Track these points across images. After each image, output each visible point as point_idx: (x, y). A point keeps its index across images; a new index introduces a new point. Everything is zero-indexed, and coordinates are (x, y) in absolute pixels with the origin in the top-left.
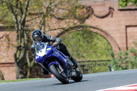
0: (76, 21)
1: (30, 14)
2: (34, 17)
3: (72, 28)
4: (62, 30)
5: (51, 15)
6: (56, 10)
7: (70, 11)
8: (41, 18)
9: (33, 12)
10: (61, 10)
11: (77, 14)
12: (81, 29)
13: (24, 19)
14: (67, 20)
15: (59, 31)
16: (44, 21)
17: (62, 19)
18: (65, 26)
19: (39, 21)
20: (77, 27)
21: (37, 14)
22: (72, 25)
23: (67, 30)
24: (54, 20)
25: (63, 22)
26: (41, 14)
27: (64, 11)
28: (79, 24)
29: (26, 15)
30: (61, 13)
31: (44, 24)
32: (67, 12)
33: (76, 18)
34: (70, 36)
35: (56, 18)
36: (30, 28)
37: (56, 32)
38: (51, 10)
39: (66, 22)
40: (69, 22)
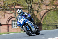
1: (34, 3)
2: (36, 4)
4: (48, 10)
5: (43, 4)
10: (47, 2)
11: (54, 3)
12: (56, 10)
13: (32, 5)
14: (50, 6)
18: (49, 8)
19: (38, 6)
22: (52, 8)
23: (50, 10)
24: (44, 6)
26: (39, 3)
27: (49, 2)
28: (55, 8)
29: (32, 4)
31: (40, 7)
32: (50, 2)
33: (53, 5)
36: (34, 9)
37: (45, 11)
38: (43, 2)
39: (49, 7)
40: (51, 7)
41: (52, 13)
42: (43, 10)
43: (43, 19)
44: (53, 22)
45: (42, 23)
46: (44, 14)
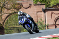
0: (15, 10)
5: (4, 7)
6: (6, 5)
7: (13, 6)
15: (8, 14)
20: (16, 12)
27: (10, 6)
28: (16, 11)
31: (1, 11)
34: (13, 16)
38: (4, 5)
39: (11, 11)
42: (5, 14)
44: (16, 25)
45: (4, 26)
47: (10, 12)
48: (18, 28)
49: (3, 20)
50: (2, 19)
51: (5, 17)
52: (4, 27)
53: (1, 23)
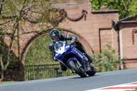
0: (49, 25)
1: (3, 17)
2: (7, 20)
3: (45, 32)
4: (36, 34)
5: (24, 19)
6: (29, 13)
7: (43, 14)
8: (14, 22)
9: (6, 16)
10: (34, 14)
11: (51, 17)
15: (33, 34)
16: (18, 25)
17: (36, 23)
19: (13, 25)
20: (50, 30)
21: (10, 17)
22: (45, 28)
23: (41, 34)
24: (27, 24)
25: (37, 25)
26: (15, 17)
27: (38, 14)
28: (52, 27)
30: (35, 16)
31: (17, 27)
32: (41, 15)
33: (49, 21)
34: (44, 39)
35: (29, 21)
36: (3, 31)
37: (30, 36)
38: (24, 14)
39: (40, 26)
40: (42, 25)
41: (46, 41)
42: (25, 33)
43: (25, 55)
44: (50, 60)
46: (29, 43)
47: (37, 28)
48: (56, 66)
49: (22, 47)
50: (18, 44)
51: (26, 41)
52: (22, 64)
53: (17, 55)
